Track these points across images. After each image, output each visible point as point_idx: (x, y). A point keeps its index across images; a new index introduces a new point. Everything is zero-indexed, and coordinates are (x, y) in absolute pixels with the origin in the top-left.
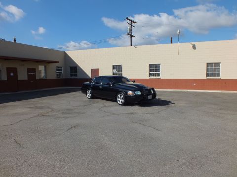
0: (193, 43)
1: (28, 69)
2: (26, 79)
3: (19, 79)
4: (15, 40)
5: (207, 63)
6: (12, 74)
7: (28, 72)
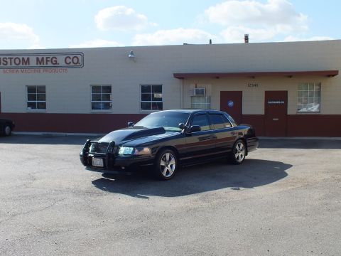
1: (267, 93)
2: (262, 112)
3: (243, 113)
4: (247, 38)
6: (231, 104)
7: (267, 99)
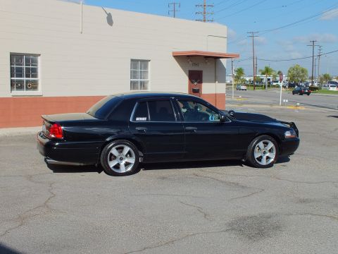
0: (109, 10)
5: (132, 60)
